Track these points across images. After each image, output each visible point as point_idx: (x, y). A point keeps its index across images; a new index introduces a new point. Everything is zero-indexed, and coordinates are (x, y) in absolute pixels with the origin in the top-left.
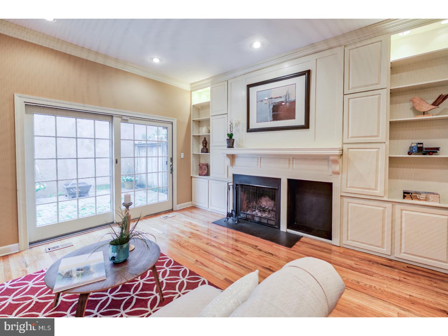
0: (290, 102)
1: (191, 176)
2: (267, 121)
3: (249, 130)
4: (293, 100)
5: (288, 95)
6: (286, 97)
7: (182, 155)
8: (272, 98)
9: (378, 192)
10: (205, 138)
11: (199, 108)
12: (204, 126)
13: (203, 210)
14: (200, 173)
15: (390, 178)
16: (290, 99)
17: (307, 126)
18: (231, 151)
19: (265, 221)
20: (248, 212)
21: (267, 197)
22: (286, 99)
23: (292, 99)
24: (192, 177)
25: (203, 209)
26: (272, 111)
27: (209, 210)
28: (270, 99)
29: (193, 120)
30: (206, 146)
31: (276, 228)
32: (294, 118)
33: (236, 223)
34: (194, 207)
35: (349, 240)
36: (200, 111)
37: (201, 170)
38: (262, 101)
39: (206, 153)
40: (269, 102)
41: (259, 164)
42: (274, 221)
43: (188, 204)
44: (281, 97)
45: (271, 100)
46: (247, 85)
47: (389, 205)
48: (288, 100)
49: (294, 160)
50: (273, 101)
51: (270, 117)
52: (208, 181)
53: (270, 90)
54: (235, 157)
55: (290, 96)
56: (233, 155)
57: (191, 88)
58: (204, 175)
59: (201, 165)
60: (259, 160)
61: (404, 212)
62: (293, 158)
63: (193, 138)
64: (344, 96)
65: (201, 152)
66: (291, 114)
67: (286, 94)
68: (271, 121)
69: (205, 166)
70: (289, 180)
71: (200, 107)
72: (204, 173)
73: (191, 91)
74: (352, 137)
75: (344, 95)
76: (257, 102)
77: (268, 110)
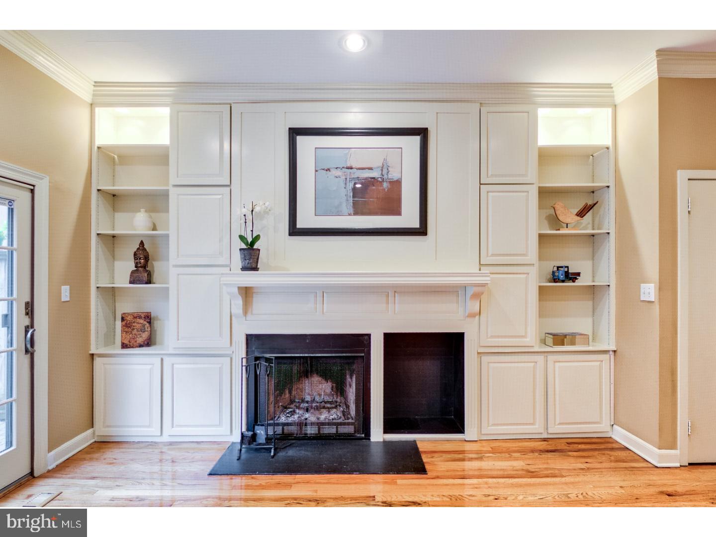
0: (390, 182)
1: (91, 352)
2: (339, 214)
3: (294, 231)
4: (395, 179)
5: (385, 167)
6: (382, 170)
7: (65, 293)
8: (351, 168)
9: (528, 339)
10: (142, 243)
11: (114, 158)
12: (140, 211)
13: (141, 445)
14: (126, 342)
15: (540, 316)
16: (390, 176)
17: (422, 231)
18: (250, 279)
19: (332, 430)
20: (283, 419)
21: (315, 375)
22: (382, 174)
23: (394, 175)
24: (93, 355)
25: (139, 442)
26: (351, 194)
27: (165, 438)
28: (348, 168)
29: (99, 190)
30: (145, 267)
31: (361, 439)
32: (399, 213)
33: (272, 454)
34: (102, 445)
35: (491, 426)
36: (118, 168)
37: (127, 332)
38: (328, 170)
39: (147, 283)
40: (345, 175)
41: (319, 306)
42: (352, 424)
43: (82, 440)
44: (371, 169)
45: (350, 170)
46: (289, 128)
47: (540, 359)
48: (385, 177)
49: (396, 294)
50: (354, 173)
51: (347, 207)
52: (162, 360)
53: (347, 151)
54: (253, 293)
55: (390, 169)
56: (246, 287)
57: (94, 95)
58: (141, 346)
59: (129, 318)
60: (319, 299)
61: (557, 364)
62: (395, 292)
63: (97, 243)
64: (481, 186)
65: (131, 283)
66: (392, 206)
67: (381, 165)
68: (350, 215)
69: (142, 321)
70: (387, 336)
71: (116, 156)
72: (140, 340)
73: (91, 104)
74: (493, 255)
75: (480, 184)
76: (316, 171)
77: (343, 192)
